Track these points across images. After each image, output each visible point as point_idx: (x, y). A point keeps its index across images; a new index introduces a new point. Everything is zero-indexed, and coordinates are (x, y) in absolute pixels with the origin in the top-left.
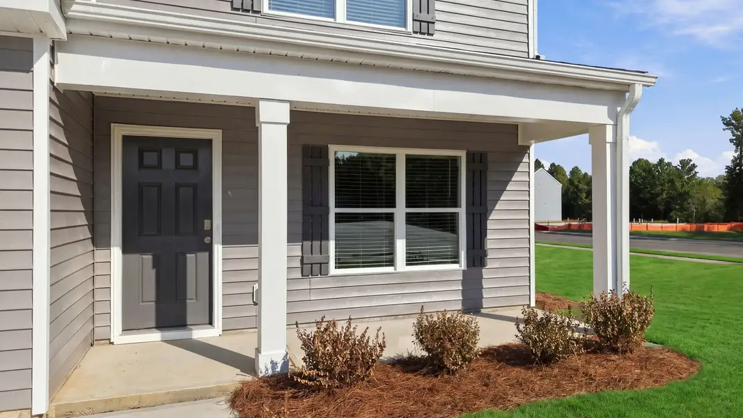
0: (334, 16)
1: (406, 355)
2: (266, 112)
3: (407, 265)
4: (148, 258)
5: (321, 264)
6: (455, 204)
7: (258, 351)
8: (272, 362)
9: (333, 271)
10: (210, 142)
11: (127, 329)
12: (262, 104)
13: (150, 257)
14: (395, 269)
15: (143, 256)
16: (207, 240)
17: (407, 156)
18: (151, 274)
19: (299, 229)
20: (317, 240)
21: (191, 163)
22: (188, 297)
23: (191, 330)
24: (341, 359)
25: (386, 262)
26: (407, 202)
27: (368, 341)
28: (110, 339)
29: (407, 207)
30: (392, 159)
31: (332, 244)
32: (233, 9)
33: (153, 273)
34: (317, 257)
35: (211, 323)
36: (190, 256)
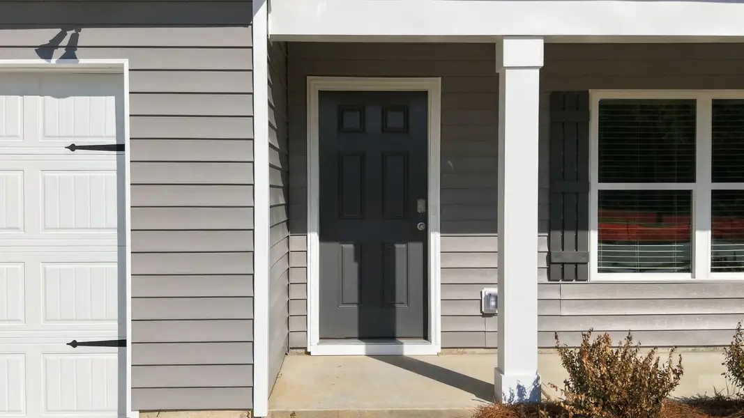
1: (711, 395)
2: (511, 54)
3: (713, 270)
4: (350, 247)
5: (576, 264)
7: (500, 370)
8: (519, 387)
9: (594, 275)
10: (424, 94)
11: (324, 337)
12: (506, 42)
13: (351, 246)
14: (694, 277)
15: (343, 245)
16: (420, 226)
17: (714, 101)
18: (352, 268)
20: (570, 229)
21: (400, 124)
22: (398, 300)
23: (402, 343)
24: (620, 383)
25: (678, 265)
26: (713, 174)
27: (656, 365)
28: (306, 348)
29: (714, 180)
30: (688, 108)
31: (593, 236)
33: (355, 266)
34: (569, 255)
35: (426, 336)
36: (400, 247)
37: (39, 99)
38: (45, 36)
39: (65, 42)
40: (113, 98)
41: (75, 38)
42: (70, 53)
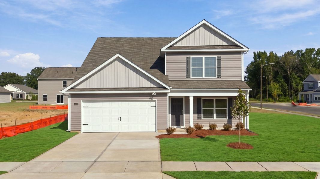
0: (202, 77)
2: (190, 98)
3: (216, 118)
4: (175, 116)
6: (226, 108)
9: (202, 119)
16: (182, 113)
17: (216, 99)
19: (196, 111)
20: (199, 114)
23: (180, 126)
25: (212, 118)
26: (216, 107)
31: (202, 114)
32: (186, 78)
33: (175, 118)
34: (199, 116)
35: (183, 126)
36: (180, 116)
37: (148, 102)
38: (150, 97)
42: (152, 99)
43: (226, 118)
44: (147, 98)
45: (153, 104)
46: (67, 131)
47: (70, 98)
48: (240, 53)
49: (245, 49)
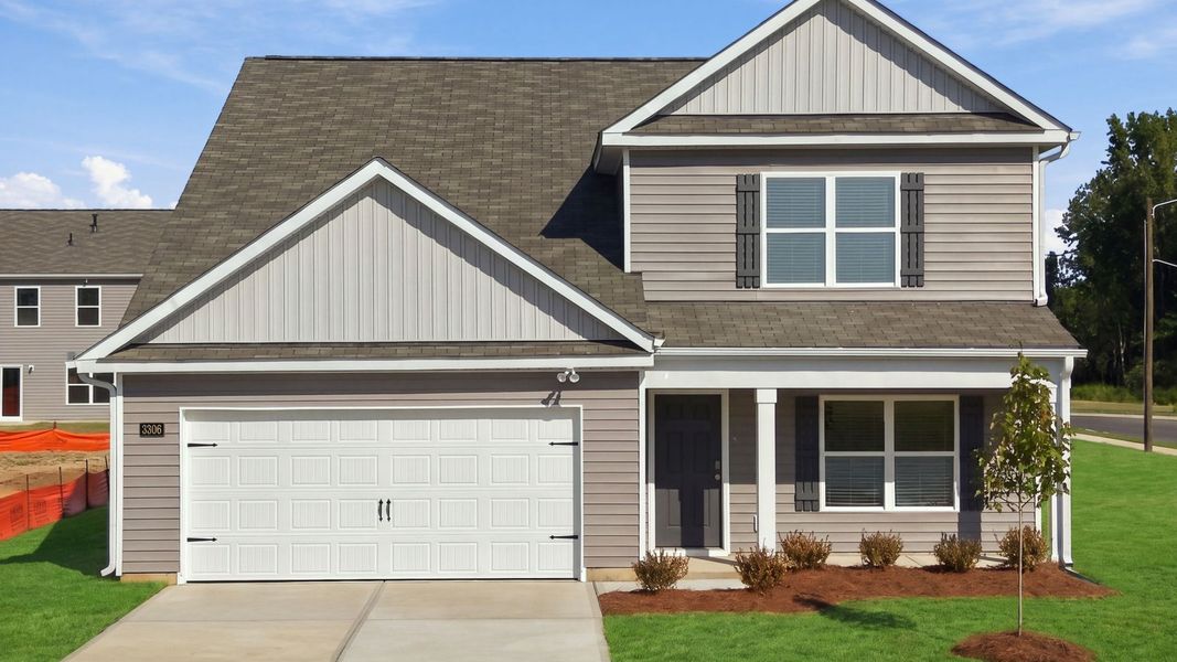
0: (824, 281)
2: (761, 397)
3: (897, 505)
4: (675, 492)
5: (813, 502)
6: (951, 449)
9: (823, 508)
11: (658, 546)
12: (758, 391)
13: (677, 491)
14: (884, 509)
15: (671, 491)
16: (717, 477)
17: (895, 402)
18: (676, 505)
19: (793, 470)
22: (705, 524)
23: (708, 549)
25: (875, 502)
26: (895, 446)
32: (737, 287)
33: (679, 503)
34: (808, 496)
35: (721, 546)
36: (706, 492)
37: (536, 421)
38: (545, 395)
39: (555, 397)
40: (570, 421)
41: (559, 396)
42: (556, 403)
43: (951, 503)
44: (533, 399)
45: (563, 429)
46: (105, 572)
47: (120, 399)
48: (1024, 154)
49: (1053, 135)
